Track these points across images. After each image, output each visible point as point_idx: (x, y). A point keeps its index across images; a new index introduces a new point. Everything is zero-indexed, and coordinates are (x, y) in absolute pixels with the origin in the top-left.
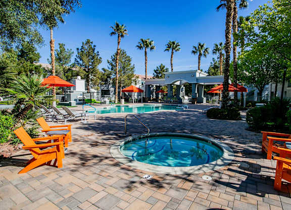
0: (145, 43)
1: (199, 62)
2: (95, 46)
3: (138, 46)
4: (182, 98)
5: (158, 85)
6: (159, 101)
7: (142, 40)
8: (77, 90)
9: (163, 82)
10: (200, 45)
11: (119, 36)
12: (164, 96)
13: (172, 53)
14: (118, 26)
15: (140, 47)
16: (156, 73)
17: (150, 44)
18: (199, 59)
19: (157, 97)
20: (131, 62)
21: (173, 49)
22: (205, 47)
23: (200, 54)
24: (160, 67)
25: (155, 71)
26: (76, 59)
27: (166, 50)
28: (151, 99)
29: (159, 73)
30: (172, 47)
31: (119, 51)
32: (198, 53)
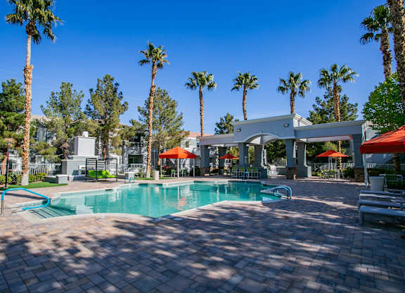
0: (199, 78)
1: (292, 106)
2: (117, 84)
3: (188, 84)
4: (265, 167)
5: (222, 146)
6: (225, 174)
7: (194, 74)
8: (79, 155)
9: (231, 140)
10: (292, 75)
11: (153, 65)
12: (233, 164)
13: (245, 92)
14: (151, 48)
15: (192, 86)
16: (220, 127)
17: (208, 79)
18: (292, 100)
19: (221, 167)
20: (176, 110)
21: (246, 85)
22: (301, 79)
23: (293, 93)
24: (226, 118)
25: (218, 125)
26: (87, 105)
27: (233, 89)
28: (212, 169)
29: (225, 128)
30: (244, 83)
31: (154, 89)
32: (290, 91)
